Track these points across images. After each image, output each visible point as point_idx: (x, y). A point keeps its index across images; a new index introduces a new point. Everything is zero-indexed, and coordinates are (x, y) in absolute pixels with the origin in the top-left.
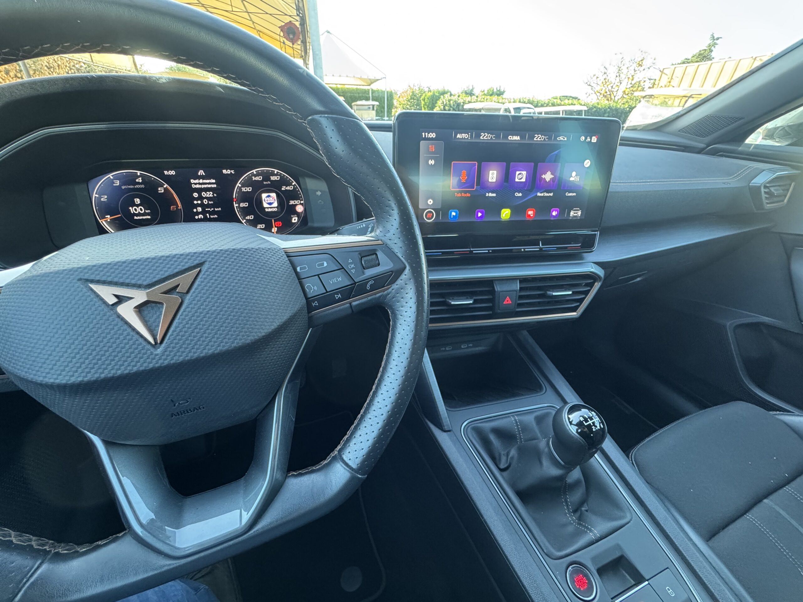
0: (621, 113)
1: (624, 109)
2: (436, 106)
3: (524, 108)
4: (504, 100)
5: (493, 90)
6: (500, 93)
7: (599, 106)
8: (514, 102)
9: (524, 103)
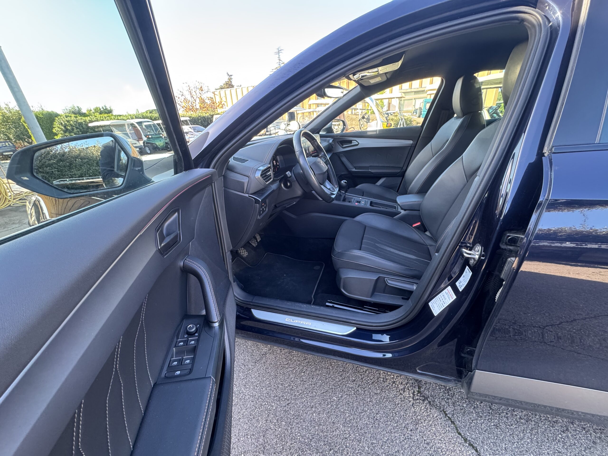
0: (208, 119)
1: (208, 116)
2: (54, 127)
3: (145, 122)
4: (121, 117)
5: (100, 109)
6: (110, 112)
7: (193, 116)
8: (132, 118)
9: (140, 118)
